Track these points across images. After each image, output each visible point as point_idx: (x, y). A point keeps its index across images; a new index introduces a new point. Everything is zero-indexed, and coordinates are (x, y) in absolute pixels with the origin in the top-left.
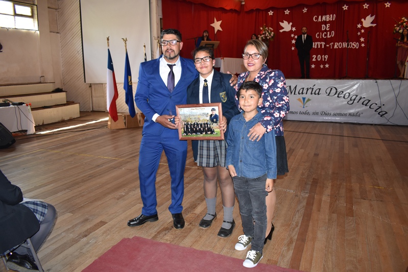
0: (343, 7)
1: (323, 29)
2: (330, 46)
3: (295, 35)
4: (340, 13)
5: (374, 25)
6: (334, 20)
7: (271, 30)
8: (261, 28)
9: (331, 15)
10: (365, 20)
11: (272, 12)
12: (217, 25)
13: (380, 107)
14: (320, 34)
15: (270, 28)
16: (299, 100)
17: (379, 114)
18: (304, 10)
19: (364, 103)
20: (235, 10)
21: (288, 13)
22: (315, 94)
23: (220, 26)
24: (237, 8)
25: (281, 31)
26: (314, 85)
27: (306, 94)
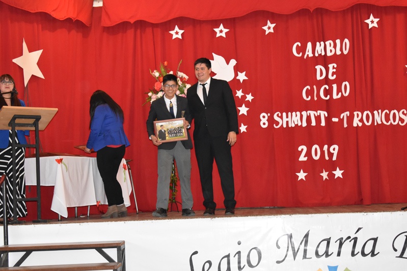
0: (366, 21)
1: (319, 78)
2: (341, 121)
3: (246, 92)
4: (360, 36)
7: (182, 79)
8: (157, 74)
9: (338, 41)
11: (183, 31)
12: (29, 63)
14: (312, 89)
15: (180, 74)
18: (265, 28)
20: (77, 21)
21: (223, 35)
22: (363, 254)
23: (38, 64)
24: (84, 18)
26: (359, 229)
27: (339, 254)
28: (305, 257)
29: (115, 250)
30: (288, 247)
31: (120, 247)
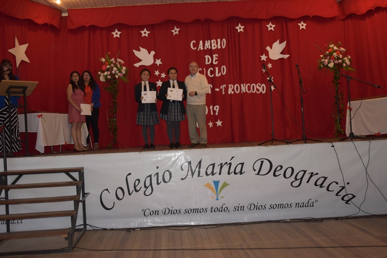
0: (237, 28)
1: (207, 63)
2: (221, 90)
3: (161, 72)
4: (232, 37)
5: (286, 56)
6: (224, 47)
7: (120, 63)
8: (104, 60)
9: (219, 40)
10: (271, 48)
11: (119, 33)
12: (20, 52)
13: (343, 188)
14: (203, 70)
15: (119, 60)
16: (208, 185)
17: (343, 199)
18: (173, 31)
19: (318, 184)
20: (52, 26)
21: (147, 35)
22: (235, 173)
23: (26, 53)
24: (55, 23)
25: (137, 65)
26: (233, 157)
27: (220, 174)
28: (199, 175)
29: (78, 173)
30: (188, 170)
31: (80, 171)
